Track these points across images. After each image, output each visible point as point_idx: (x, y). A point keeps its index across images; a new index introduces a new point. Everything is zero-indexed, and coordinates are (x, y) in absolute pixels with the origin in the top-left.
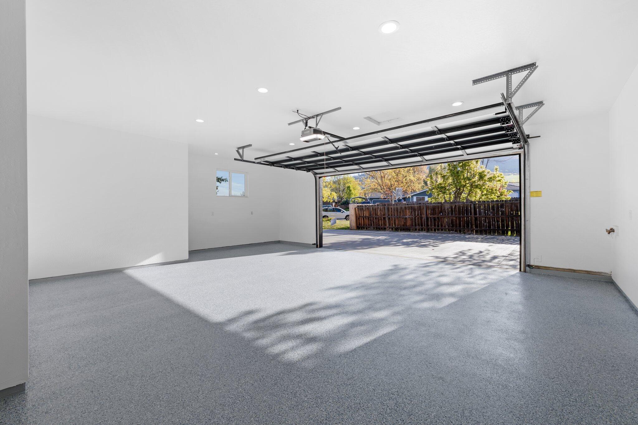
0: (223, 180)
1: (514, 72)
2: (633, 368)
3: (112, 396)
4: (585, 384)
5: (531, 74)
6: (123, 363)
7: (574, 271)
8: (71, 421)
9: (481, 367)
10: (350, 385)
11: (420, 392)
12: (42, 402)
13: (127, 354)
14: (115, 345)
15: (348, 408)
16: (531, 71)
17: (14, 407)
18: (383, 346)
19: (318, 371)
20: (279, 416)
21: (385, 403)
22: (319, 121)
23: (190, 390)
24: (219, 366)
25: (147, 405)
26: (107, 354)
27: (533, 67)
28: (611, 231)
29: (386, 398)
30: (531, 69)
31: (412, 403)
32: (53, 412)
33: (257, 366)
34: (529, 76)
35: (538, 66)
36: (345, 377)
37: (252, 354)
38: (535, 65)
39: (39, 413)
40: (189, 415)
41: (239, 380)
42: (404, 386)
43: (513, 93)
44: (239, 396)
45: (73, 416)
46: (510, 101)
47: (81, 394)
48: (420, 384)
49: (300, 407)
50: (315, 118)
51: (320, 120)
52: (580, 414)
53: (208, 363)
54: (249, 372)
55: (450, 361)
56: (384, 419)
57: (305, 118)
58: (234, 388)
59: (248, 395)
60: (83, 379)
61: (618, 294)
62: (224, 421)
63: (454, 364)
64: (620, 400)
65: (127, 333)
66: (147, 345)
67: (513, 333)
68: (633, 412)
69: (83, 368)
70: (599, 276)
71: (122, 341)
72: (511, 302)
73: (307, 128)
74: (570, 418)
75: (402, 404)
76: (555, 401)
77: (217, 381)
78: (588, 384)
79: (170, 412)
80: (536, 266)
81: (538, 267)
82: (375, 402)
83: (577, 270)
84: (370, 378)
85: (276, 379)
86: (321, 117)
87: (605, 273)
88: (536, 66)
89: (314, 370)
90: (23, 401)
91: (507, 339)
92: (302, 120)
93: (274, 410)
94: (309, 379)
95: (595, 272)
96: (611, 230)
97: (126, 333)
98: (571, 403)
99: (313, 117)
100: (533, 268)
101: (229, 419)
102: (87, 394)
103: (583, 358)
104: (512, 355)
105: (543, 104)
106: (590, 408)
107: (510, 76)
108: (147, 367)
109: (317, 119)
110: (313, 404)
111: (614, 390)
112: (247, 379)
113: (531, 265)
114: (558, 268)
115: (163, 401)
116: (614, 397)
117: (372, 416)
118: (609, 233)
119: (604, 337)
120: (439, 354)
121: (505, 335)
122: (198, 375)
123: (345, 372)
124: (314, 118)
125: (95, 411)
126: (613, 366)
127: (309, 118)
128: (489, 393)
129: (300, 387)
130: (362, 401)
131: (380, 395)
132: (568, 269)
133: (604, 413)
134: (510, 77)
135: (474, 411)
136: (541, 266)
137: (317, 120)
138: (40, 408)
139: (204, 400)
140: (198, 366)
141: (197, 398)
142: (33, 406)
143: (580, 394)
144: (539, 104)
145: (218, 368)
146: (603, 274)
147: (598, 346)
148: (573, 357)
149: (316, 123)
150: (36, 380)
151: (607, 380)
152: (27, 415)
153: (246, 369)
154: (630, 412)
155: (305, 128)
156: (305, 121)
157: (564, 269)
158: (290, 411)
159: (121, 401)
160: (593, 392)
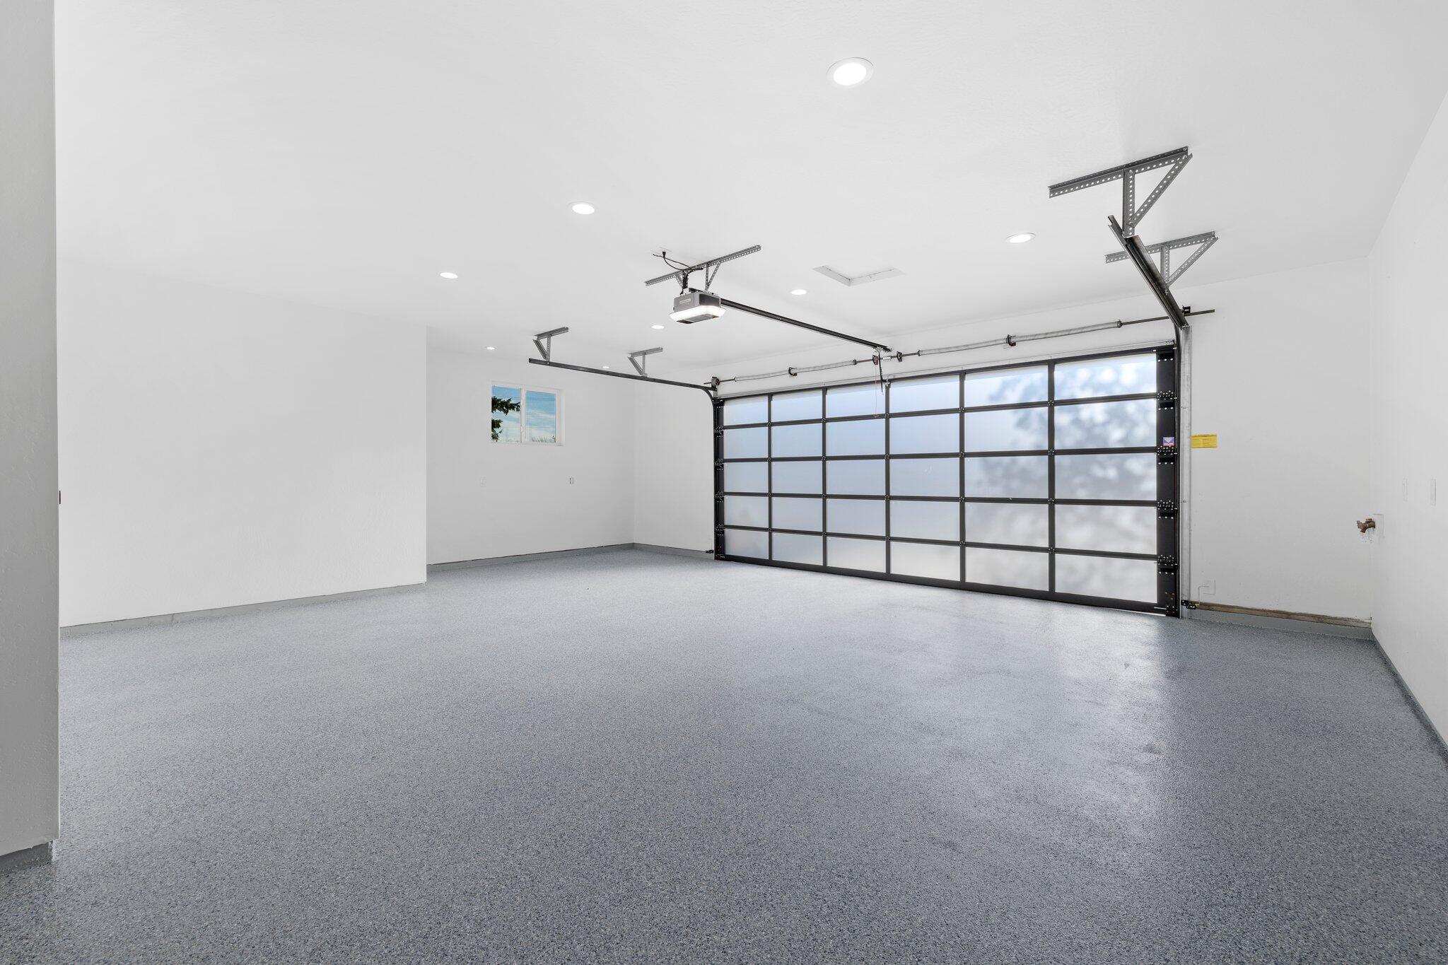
0: (512, 407)
1: (1139, 168)
2: (1381, 828)
3: (236, 871)
4: (1267, 860)
5: (1177, 172)
6: (264, 805)
7: (1288, 615)
8: (145, 922)
9: (1043, 821)
10: (749, 855)
11: (899, 873)
12: (87, 883)
13: (275, 786)
14: (250, 766)
15: (739, 903)
16: (1177, 167)
17: (28, 891)
18: (833, 775)
19: (684, 826)
20: (588, 918)
21: (821, 894)
22: (713, 276)
23: (403, 862)
24: (470, 813)
25: (308, 892)
26: (231, 785)
27: (1181, 158)
28: (1368, 525)
29: (824, 883)
30: (1176, 163)
31: (879, 895)
32: (107, 903)
33: (553, 814)
34: (1173, 177)
35: (1191, 155)
36: (740, 840)
37: (545, 788)
38: (1186, 152)
39: (78, 904)
40: (396, 913)
41: (511, 842)
42: (866, 860)
43: (1138, 215)
44: (507, 875)
45: (150, 912)
46: (1131, 234)
47: (169, 868)
48: (902, 856)
49: (635, 899)
50: (705, 269)
51: (714, 273)
52: (1243, 924)
53: (448, 806)
54: (533, 827)
55: (977, 808)
56: (813, 927)
57: (683, 270)
58: (498, 859)
59: (527, 875)
60: (177, 837)
61: (1380, 668)
62: (468, 927)
63: (982, 815)
64: (1337, 895)
65: (279, 741)
66: (320, 767)
67: (1127, 750)
68: (1360, 920)
69: (178, 814)
70: (1343, 627)
71: (266, 758)
72: (1134, 683)
73: (686, 291)
74: (1219, 932)
75: (857, 897)
76: (1193, 896)
77: (462, 844)
78: (1273, 860)
79: (356, 907)
80: (1202, 604)
81: (1208, 607)
82: (798, 892)
83: (1294, 614)
84: (795, 843)
85: (591, 841)
86: (717, 267)
87: (1357, 621)
88: (1189, 155)
89: (675, 824)
90: (47, 879)
91: (1112, 763)
92: (676, 274)
93: (579, 906)
94: (661, 843)
95: (1336, 618)
96: (1367, 522)
97: (276, 741)
98: (1228, 899)
99: (699, 268)
100: (1195, 609)
101: (480, 924)
102: (183, 868)
103: (1273, 805)
104: (1115, 798)
105: (1216, 239)
106: (1268, 911)
107: (1131, 177)
108: (316, 813)
109: (707, 270)
110: (665, 895)
111: (1328, 874)
112: (529, 841)
113: (1191, 602)
114: (1251, 609)
115: (344, 884)
116: (1324, 888)
117: (789, 920)
118: (1363, 531)
119: (1329, 762)
120: (955, 793)
121: (1108, 754)
122: (424, 831)
123: (741, 830)
124: (702, 269)
125: (198, 902)
126: (1337, 824)
127: (691, 269)
128: (1051, 876)
129: (639, 859)
130: (770, 889)
131: (812, 878)
132: (1274, 612)
133: (1296, 921)
134: (1132, 179)
135: (1012, 913)
136: (1213, 605)
137: (707, 274)
138: (83, 894)
139: (431, 883)
140: (426, 812)
141: (417, 878)
142: (68, 890)
143: (1251, 880)
144: (1205, 239)
145: (469, 817)
146: (1352, 623)
147: (1312, 780)
148: (1252, 802)
149: (707, 280)
150: (77, 838)
151: (1317, 854)
152: (55, 908)
153: (529, 819)
154: (1352, 919)
155: (682, 293)
156: (682, 277)
157: (1264, 611)
158: (612, 907)
159: (254, 882)
160: (1281, 877)
